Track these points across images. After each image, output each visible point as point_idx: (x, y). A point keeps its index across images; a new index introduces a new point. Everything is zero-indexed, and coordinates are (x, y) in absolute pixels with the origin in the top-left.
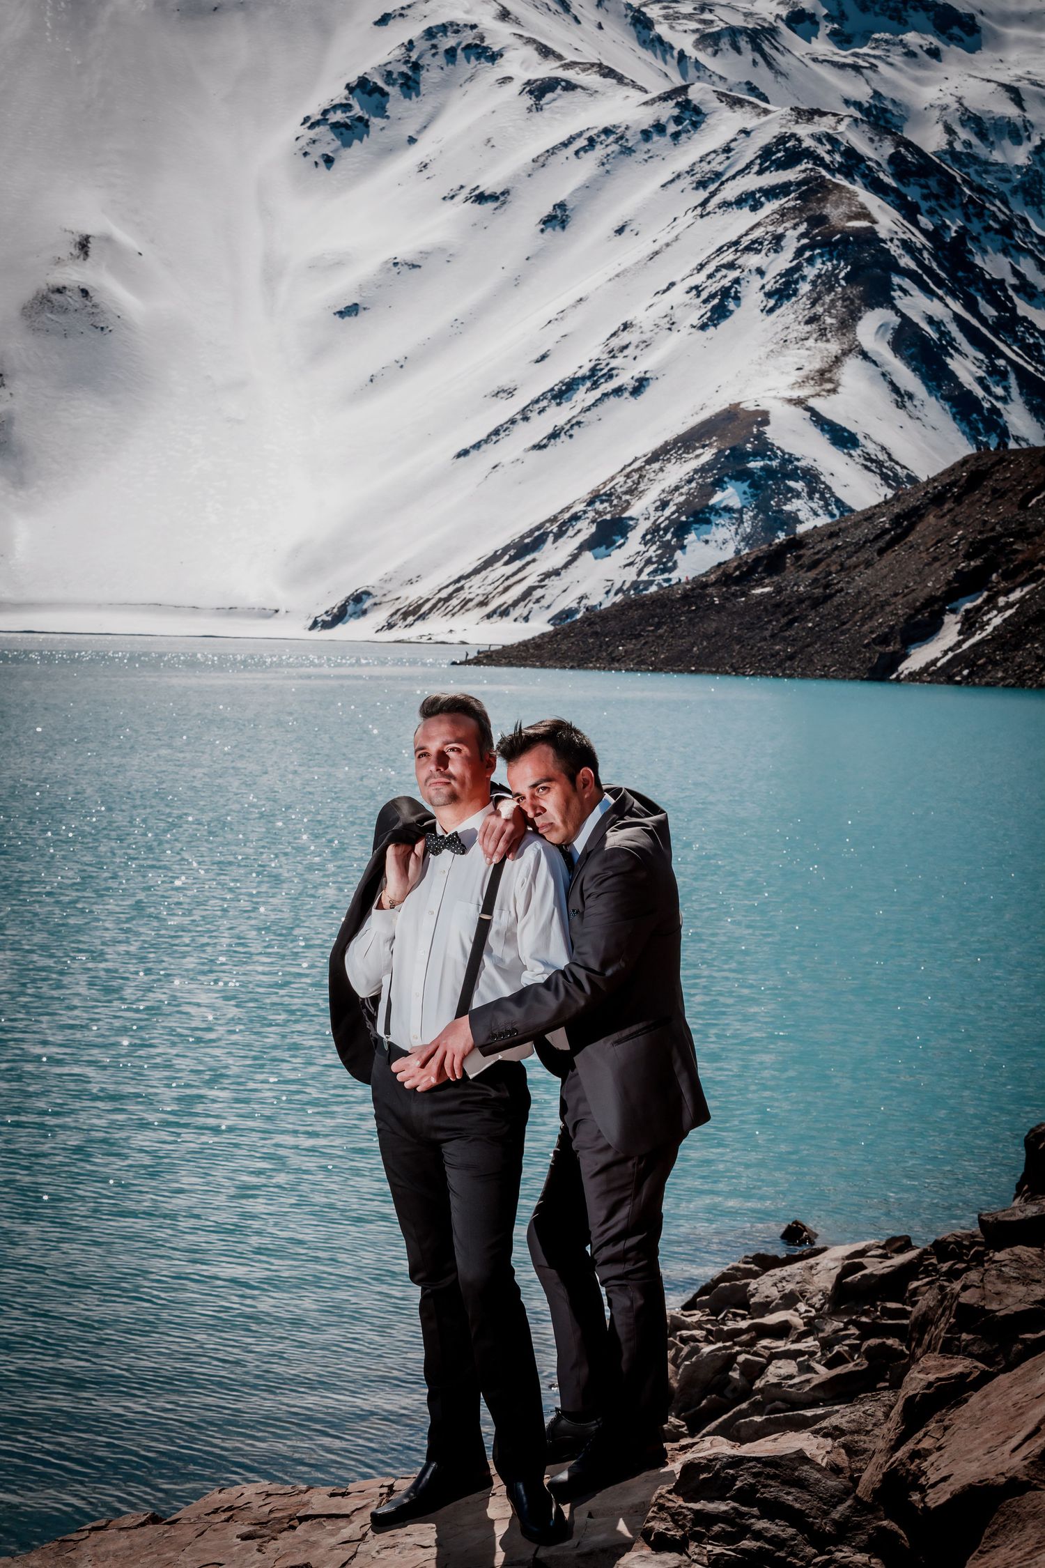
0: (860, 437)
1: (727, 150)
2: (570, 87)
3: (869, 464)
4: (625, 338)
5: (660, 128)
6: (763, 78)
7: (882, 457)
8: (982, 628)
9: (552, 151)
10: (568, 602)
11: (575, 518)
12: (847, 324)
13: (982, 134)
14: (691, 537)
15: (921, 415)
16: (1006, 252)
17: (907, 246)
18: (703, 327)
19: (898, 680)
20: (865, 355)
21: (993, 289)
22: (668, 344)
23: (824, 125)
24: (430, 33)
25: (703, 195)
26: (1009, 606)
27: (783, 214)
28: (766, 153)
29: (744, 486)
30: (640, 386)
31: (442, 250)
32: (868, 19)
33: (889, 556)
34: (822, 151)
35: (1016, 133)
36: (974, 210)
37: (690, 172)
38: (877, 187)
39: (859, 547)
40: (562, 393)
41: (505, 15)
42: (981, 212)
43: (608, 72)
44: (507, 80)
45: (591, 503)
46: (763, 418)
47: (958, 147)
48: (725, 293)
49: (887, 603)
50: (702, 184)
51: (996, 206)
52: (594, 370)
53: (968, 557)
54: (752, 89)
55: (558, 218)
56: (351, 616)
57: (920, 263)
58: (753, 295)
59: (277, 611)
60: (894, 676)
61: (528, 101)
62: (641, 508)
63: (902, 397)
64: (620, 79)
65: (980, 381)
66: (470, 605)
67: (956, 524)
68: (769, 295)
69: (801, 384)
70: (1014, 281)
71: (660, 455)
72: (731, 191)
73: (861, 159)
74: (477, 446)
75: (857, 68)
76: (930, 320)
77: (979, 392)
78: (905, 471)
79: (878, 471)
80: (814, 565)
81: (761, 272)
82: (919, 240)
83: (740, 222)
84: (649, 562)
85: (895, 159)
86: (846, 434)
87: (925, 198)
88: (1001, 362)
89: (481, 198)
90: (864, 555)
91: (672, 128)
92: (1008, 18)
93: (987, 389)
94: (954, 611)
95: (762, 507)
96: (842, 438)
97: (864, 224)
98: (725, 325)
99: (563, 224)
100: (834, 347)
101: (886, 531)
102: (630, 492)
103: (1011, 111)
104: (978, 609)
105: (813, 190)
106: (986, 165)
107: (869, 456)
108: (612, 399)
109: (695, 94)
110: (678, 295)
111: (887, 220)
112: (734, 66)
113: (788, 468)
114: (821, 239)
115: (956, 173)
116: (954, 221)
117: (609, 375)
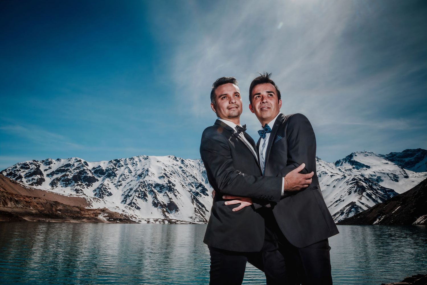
1: (349, 179)
2: (334, 175)
4: (342, 196)
5: (342, 178)
6: (351, 173)
7: (367, 205)
8: (381, 220)
9: (333, 181)
10: (339, 220)
11: (339, 212)
12: (362, 194)
13: (372, 176)
14: (350, 214)
15: (370, 202)
16: (376, 186)
17: (366, 186)
18: (349, 195)
20: (364, 196)
21: (375, 190)
22: (346, 197)
23: (357, 177)
24: (322, 172)
25: (347, 184)
26: (383, 217)
27: (355, 185)
29: (354, 209)
30: (343, 200)
31: (324, 190)
32: (360, 167)
33: (370, 214)
34: (357, 179)
35: (375, 176)
36: (372, 183)
37: (346, 182)
38: (363, 182)
40: (336, 202)
41: (328, 170)
42: (373, 183)
44: (329, 175)
46: (355, 202)
47: (370, 177)
48: (350, 192)
49: (371, 218)
50: (347, 183)
51: (374, 182)
52: (339, 199)
53: (378, 213)
54: (350, 174)
55: (334, 187)
57: (368, 188)
58: (353, 192)
60: (373, 224)
61: (331, 177)
63: (368, 200)
64: (338, 174)
65: (375, 198)
69: (358, 199)
70: (377, 189)
71: (346, 206)
72: (350, 183)
73: (361, 179)
75: (359, 172)
76: (370, 193)
78: (369, 207)
79: (367, 207)
80: (363, 214)
81: (353, 190)
82: (368, 186)
83: (351, 186)
84: (346, 216)
85: (364, 179)
87: (367, 182)
88: (377, 196)
89: (327, 185)
91: (344, 178)
92: (373, 166)
94: (378, 218)
95: (356, 210)
96: (363, 204)
97: (362, 185)
98: (351, 195)
99: (335, 187)
100: (361, 196)
102: (344, 210)
103: (374, 174)
104: (380, 218)
105: (357, 182)
106: (373, 179)
107: (365, 205)
108: (341, 202)
109: (345, 175)
110: (346, 192)
111: (364, 184)
112: (348, 172)
113: (358, 207)
114: (358, 186)
115: (370, 180)
116: (371, 184)
117: (341, 200)
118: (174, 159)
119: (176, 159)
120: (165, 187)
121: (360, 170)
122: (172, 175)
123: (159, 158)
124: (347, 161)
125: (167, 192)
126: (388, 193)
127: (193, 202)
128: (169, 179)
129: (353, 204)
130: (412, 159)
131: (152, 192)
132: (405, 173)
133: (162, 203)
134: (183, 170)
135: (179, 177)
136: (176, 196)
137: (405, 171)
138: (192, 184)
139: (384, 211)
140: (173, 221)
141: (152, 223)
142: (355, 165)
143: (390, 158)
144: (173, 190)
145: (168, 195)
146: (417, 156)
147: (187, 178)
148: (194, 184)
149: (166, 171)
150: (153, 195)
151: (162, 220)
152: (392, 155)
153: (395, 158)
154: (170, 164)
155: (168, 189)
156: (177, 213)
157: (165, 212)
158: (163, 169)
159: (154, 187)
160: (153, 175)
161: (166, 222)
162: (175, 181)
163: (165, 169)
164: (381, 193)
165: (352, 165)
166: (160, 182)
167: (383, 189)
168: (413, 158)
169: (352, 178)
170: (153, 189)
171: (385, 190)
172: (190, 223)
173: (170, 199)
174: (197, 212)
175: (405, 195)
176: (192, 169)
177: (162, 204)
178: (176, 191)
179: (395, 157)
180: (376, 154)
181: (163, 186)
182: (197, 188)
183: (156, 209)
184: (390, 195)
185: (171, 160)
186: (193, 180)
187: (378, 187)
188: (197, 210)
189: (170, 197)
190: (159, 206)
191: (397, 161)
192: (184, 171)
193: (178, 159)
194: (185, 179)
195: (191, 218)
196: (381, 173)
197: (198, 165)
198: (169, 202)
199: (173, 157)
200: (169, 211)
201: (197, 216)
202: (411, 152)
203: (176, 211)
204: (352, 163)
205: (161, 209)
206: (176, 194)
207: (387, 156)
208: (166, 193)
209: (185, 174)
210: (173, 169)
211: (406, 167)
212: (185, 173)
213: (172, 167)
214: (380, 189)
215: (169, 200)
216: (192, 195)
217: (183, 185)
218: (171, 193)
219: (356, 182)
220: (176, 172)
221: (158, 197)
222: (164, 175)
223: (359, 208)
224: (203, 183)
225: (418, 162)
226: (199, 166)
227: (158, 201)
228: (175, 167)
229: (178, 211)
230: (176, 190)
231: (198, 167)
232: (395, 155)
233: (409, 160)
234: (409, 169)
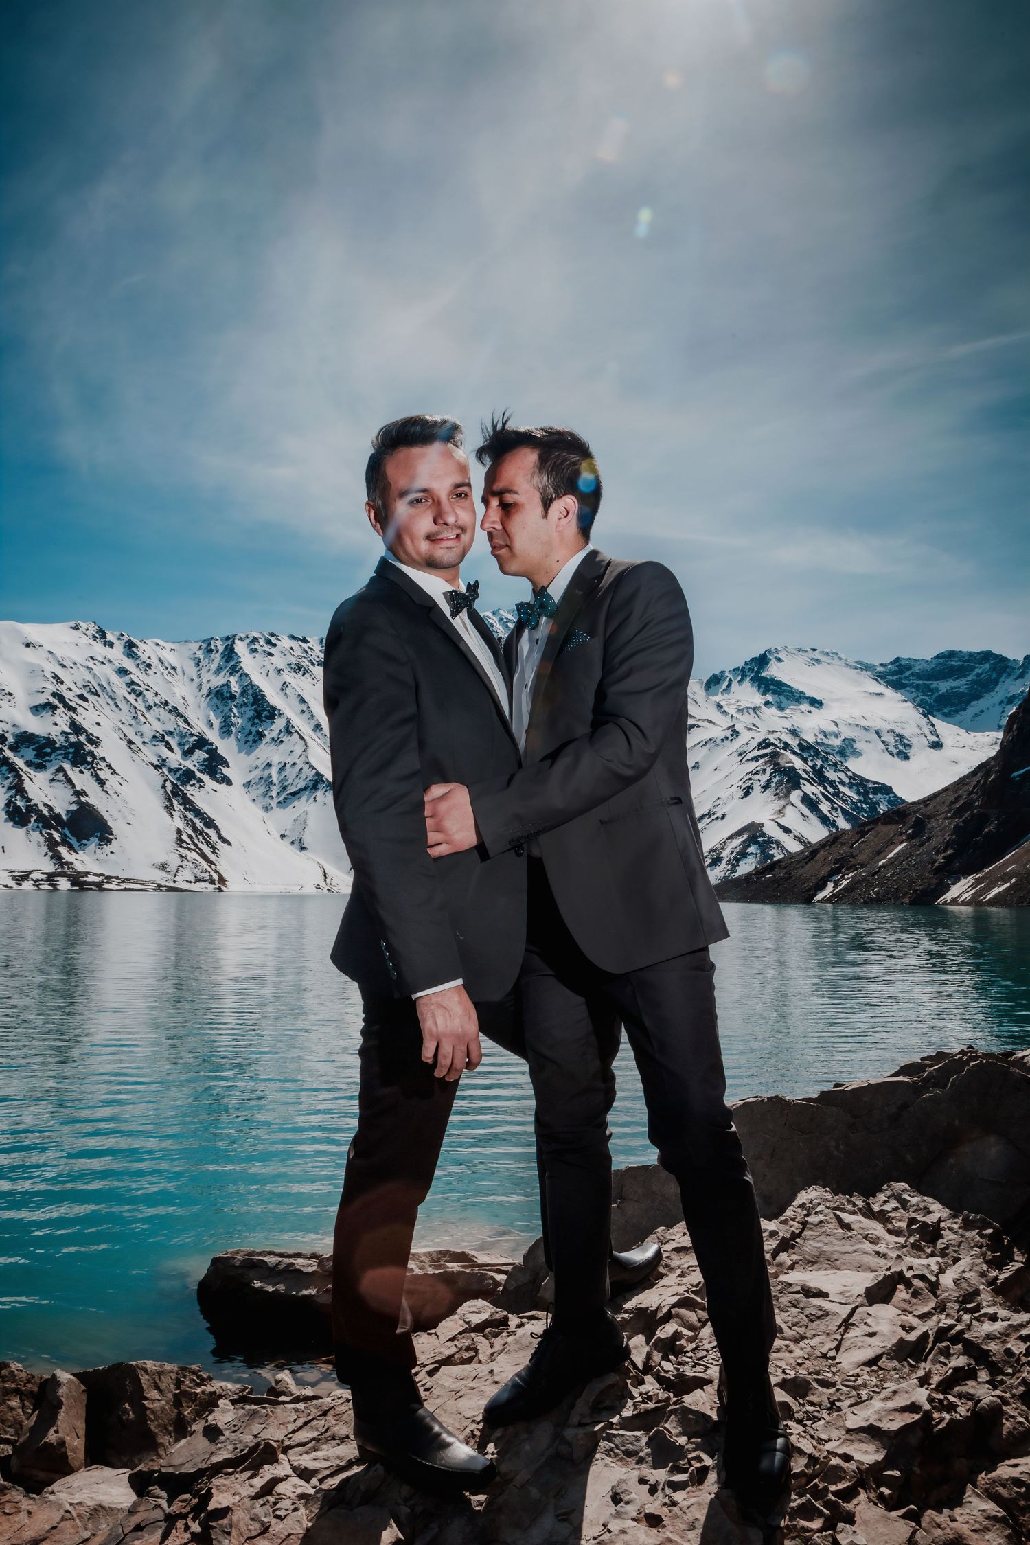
0: (793, 830)
1: (747, 744)
2: (699, 726)
3: (796, 838)
4: (718, 802)
5: (727, 738)
6: (757, 721)
7: (800, 836)
8: (840, 885)
9: (694, 746)
12: (787, 795)
13: (826, 736)
14: (740, 863)
15: (812, 823)
16: (835, 771)
17: (804, 771)
18: (742, 798)
20: (793, 805)
21: (832, 783)
22: (732, 804)
25: (740, 758)
26: (849, 878)
27: (766, 763)
28: (760, 744)
29: (757, 846)
30: (723, 817)
32: (789, 702)
33: (809, 865)
34: (777, 743)
36: (825, 759)
37: (736, 751)
38: (794, 753)
39: (800, 861)
42: (827, 759)
43: (710, 722)
46: (762, 825)
47: (819, 741)
48: (748, 787)
49: (809, 879)
50: (740, 755)
51: (831, 757)
52: (709, 812)
53: (835, 864)
54: (754, 725)
57: (809, 776)
58: (757, 788)
60: (812, 902)
62: (725, 854)
63: (805, 817)
64: (714, 723)
65: (829, 811)
67: (830, 854)
68: (762, 787)
69: (774, 814)
70: (838, 780)
71: (730, 837)
72: (749, 756)
73: (789, 745)
75: (786, 717)
76: (813, 794)
77: (829, 815)
78: (808, 840)
79: (799, 840)
80: (785, 868)
81: (759, 780)
82: (808, 769)
83: (753, 765)
84: (728, 870)
85: (800, 745)
87: (810, 756)
88: (835, 805)
90: (801, 864)
91: (730, 738)
93: (831, 814)
94: (830, 881)
95: (763, 852)
96: (787, 830)
97: (791, 765)
98: (748, 797)
99: (698, 768)
100: (783, 803)
101: (808, 857)
102: (722, 849)
104: (839, 880)
105: (775, 755)
106: (828, 746)
108: (715, 821)
109: (737, 728)
110: (734, 788)
111: (798, 764)
112: (749, 719)
113: (771, 840)
114: (778, 770)
115: (819, 749)
116: (819, 763)
117: (714, 814)
118: (94, 637)
119: (105, 637)
120: (58, 746)
121: (787, 711)
122: (86, 700)
123: (32, 631)
124: (746, 676)
125: (67, 766)
126: (871, 796)
127: (169, 808)
128: (74, 716)
129: (753, 833)
130: (961, 684)
131: (5, 768)
132: (934, 732)
133: (45, 812)
134: (133, 683)
135: (116, 710)
136: (102, 783)
137: (933, 725)
138: (167, 738)
139: (852, 856)
140: (90, 878)
141: (6, 886)
142: (775, 692)
143: (891, 678)
144: (89, 759)
145: (69, 781)
146: (978, 675)
147: (147, 715)
148: (177, 738)
149: (62, 683)
150: (8, 778)
151: (44, 877)
152: (900, 665)
153: (907, 678)
154: (80, 658)
155: (71, 756)
156: (107, 849)
157: (57, 844)
158: (49, 675)
159: (12, 748)
160: (9, 697)
161: (64, 884)
162: (98, 724)
163: (56, 678)
164: (849, 797)
165: (765, 693)
166: (37, 726)
167: (858, 783)
168: (964, 681)
169: (759, 738)
170: (8, 753)
171: (865, 787)
172: (159, 887)
173: (79, 793)
174: (184, 845)
175: (926, 806)
176: (169, 678)
177: (47, 814)
178: (103, 765)
179: (908, 673)
180: (846, 660)
181: (49, 742)
182: (187, 753)
183: (21, 832)
184: (878, 803)
185: (85, 640)
186: (171, 723)
187: (841, 775)
188: (185, 837)
189: (78, 788)
190: (32, 820)
191: (913, 690)
192: (136, 688)
193: (110, 637)
194: (140, 717)
195: (163, 867)
196: (857, 726)
197: (192, 663)
198: (74, 807)
199: (93, 630)
200: (74, 841)
201: (185, 862)
202: (960, 660)
203: (100, 840)
204: (763, 686)
205: (41, 833)
206: (102, 775)
207: (881, 669)
208: (61, 770)
209: (140, 699)
210: (89, 678)
211: (938, 710)
212: (138, 695)
213: (88, 668)
214: (847, 780)
215: (74, 799)
216: (166, 781)
217: (130, 742)
218: (81, 772)
219: (770, 751)
220: (104, 689)
221: (27, 784)
222: (52, 700)
223: (775, 845)
224: (213, 736)
225: (977, 697)
226: (196, 669)
227: (29, 800)
228: (97, 669)
229: (109, 841)
230: (103, 759)
231: (192, 671)
232: (909, 668)
233: (952, 688)
234: (946, 716)
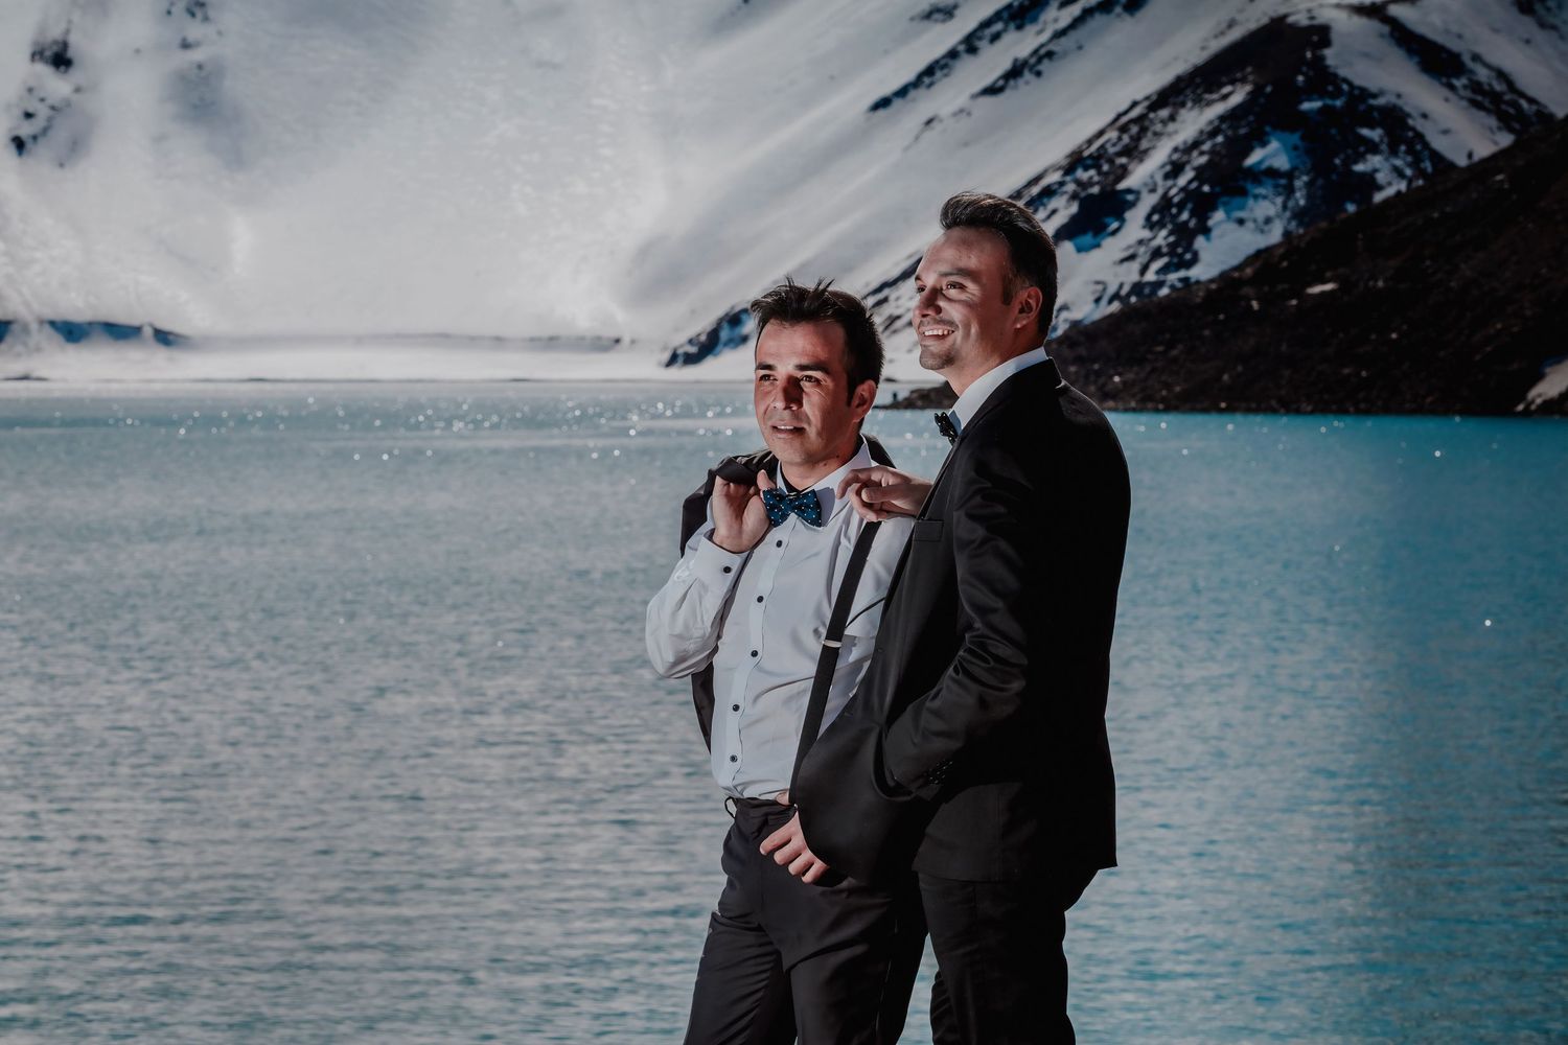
0: (1466, 59)
3: (1479, 98)
7: (1499, 87)
11: (1049, 192)
14: (1219, 216)
15: (1557, 21)
19: (1527, 413)
29: (1295, 138)
40: (1023, 11)
45: (1069, 170)
46: (1321, 35)
56: (726, 344)
59: (617, 341)
60: (1521, 407)
62: (1143, 176)
66: (899, 324)
71: (1172, 97)
74: (902, 92)
78: (1534, 108)
79: (1490, 107)
84: (1156, 254)
86: (1444, 55)
95: (1321, 167)
96: (1439, 61)
102: (1125, 149)
107: (1476, 87)
113: (1360, 105)
223: (1375, 134)
